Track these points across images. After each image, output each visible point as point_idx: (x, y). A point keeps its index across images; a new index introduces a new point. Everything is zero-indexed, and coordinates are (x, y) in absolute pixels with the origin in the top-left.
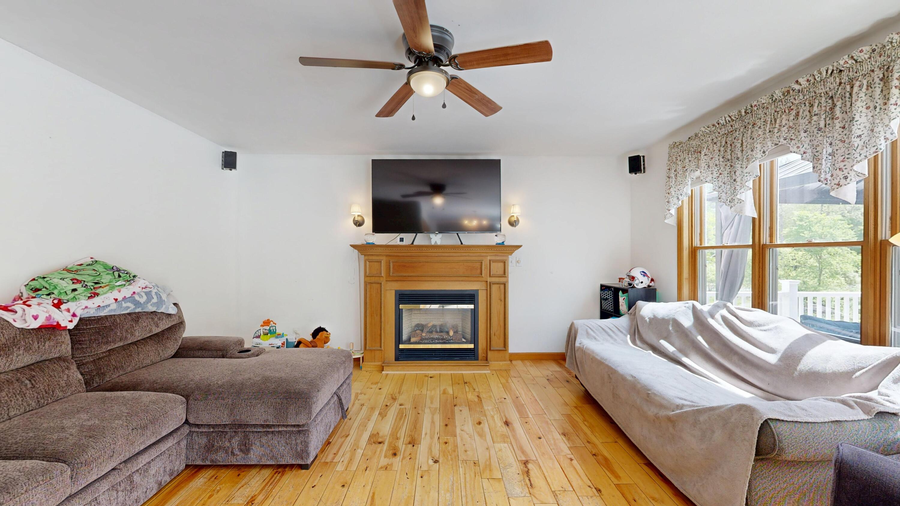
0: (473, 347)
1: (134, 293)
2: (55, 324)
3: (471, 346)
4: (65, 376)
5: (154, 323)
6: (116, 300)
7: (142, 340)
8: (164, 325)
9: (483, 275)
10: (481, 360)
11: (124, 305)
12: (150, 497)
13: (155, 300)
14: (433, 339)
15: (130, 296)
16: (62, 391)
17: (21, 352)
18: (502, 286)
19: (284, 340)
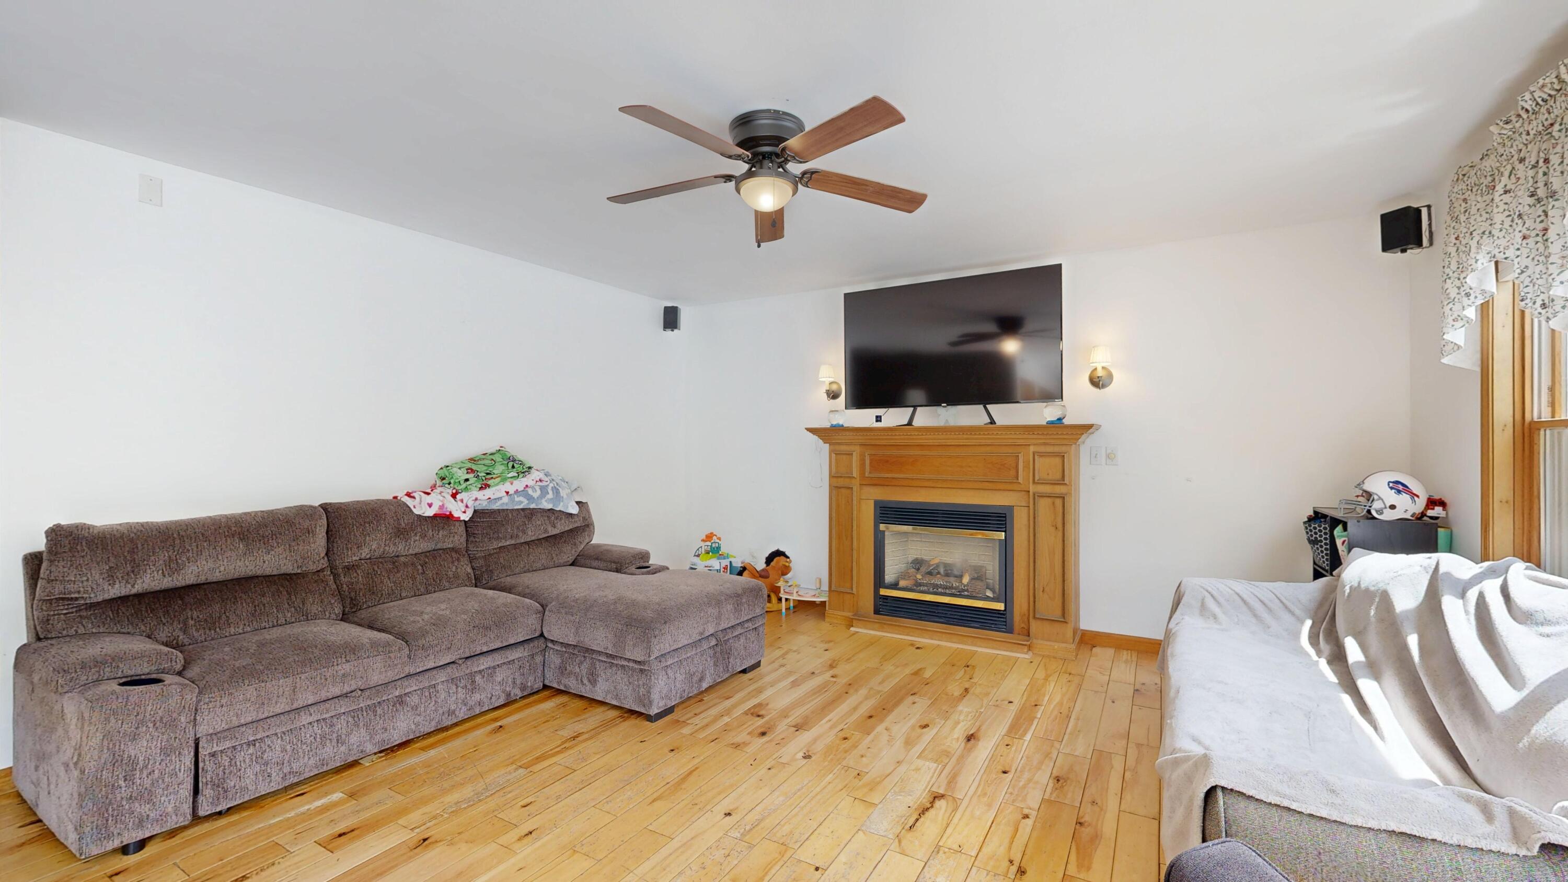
0: (1003, 608)
1: (527, 486)
2: (448, 513)
3: (1000, 606)
4: (454, 568)
5: (550, 523)
6: (507, 493)
7: (537, 540)
8: (562, 526)
9: (1020, 480)
10: (1019, 634)
11: (517, 499)
12: (496, 705)
13: (550, 496)
14: (936, 586)
15: (522, 489)
16: (449, 582)
17: (417, 538)
18: (1058, 502)
19: (725, 562)
